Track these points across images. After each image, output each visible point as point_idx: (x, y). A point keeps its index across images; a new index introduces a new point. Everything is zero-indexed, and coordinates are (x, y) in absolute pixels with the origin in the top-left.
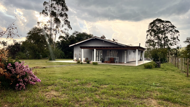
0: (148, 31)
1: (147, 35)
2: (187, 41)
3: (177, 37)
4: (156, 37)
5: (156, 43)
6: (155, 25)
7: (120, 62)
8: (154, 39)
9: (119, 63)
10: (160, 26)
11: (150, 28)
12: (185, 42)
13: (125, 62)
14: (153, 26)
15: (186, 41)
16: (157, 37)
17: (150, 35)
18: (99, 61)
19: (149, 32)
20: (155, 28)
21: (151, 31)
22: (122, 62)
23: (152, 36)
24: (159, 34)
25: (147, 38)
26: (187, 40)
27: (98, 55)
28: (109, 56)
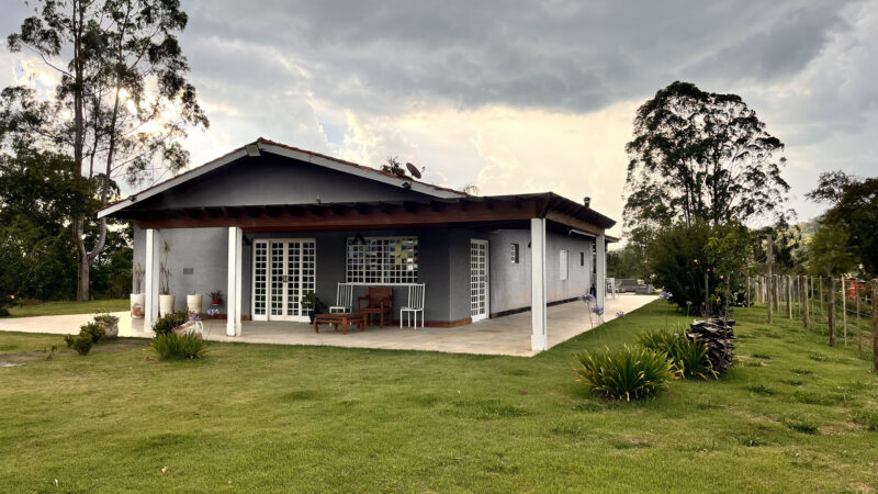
0: (636, 145)
1: (632, 165)
2: (823, 192)
3: (773, 169)
4: (675, 172)
5: (674, 202)
6: (664, 116)
7: (432, 319)
8: (667, 183)
9: (426, 325)
10: (690, 119)
11: (645, 131)
12: (813, 197)
13: (476, 318)
14: (655, 118)
15: (818, 191)
16: (679, 175)
17: (644, 163)
18: (296, 313)
19: (638, 150)
20: (666, 130)
21: (647, 144)
22: (451, 319)
23: (653, 168)
24: (689, 156)
25: (628, 180)
26: (825, 184)
27: (290, 272)
28: (364, 277)
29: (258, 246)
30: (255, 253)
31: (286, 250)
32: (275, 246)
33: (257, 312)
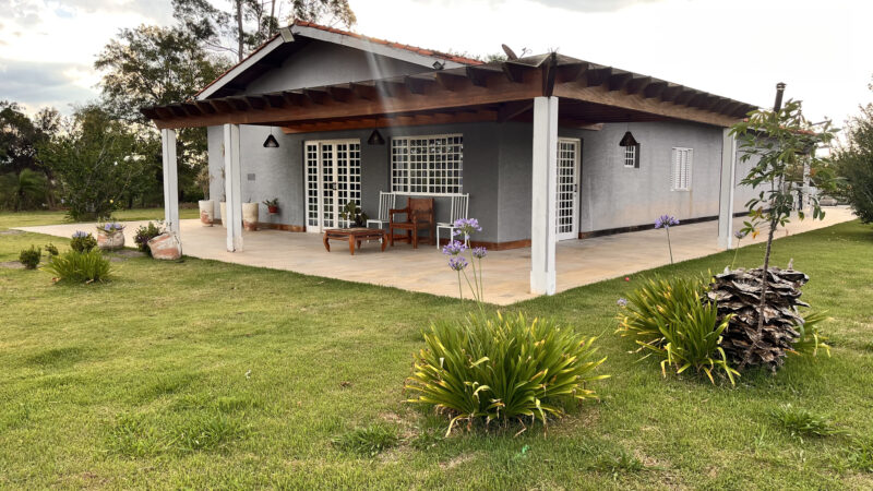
7: (478, 238)
22: (499, 239)
27: (340, 179)
28: (409, 185)
29: (310, 148)
30: (306, 156)
31: (335, 152)
32: (325, 148)
33: (311, 223)
